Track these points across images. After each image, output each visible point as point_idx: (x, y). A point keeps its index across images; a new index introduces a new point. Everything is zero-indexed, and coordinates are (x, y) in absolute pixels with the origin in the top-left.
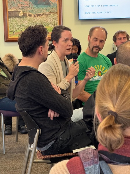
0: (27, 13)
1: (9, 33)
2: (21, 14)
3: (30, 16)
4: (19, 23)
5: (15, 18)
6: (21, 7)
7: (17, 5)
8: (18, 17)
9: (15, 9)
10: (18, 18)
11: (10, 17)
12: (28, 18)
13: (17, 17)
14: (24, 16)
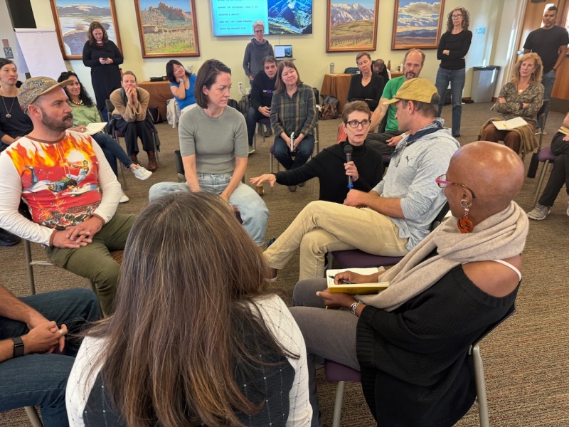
0: (163, 28)
1: (147, 49)
2: (156, 30)
3: (165, 31)
4: (155, 39)
5: (150, 34)
6: (156, 22)
7: (152, 20)
8: (154, 32)
9: (150, 24)
10: (153, 34)
11: (146, 33)
12: (164, 33)
14: (160, 31)
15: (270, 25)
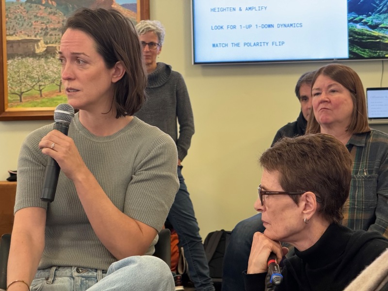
0: (57, 45)
1: (9, 98)
2: (41, 48)
4: (35, 72)
5: (24, 59)
6: (42, 29)
7: (32, 25)
8: (34, 55)
9: (25, 34)
10: (31, 59)
11: (11, 56)
13: (29, 56)
14: (49, 53)
15: (352, 33)
